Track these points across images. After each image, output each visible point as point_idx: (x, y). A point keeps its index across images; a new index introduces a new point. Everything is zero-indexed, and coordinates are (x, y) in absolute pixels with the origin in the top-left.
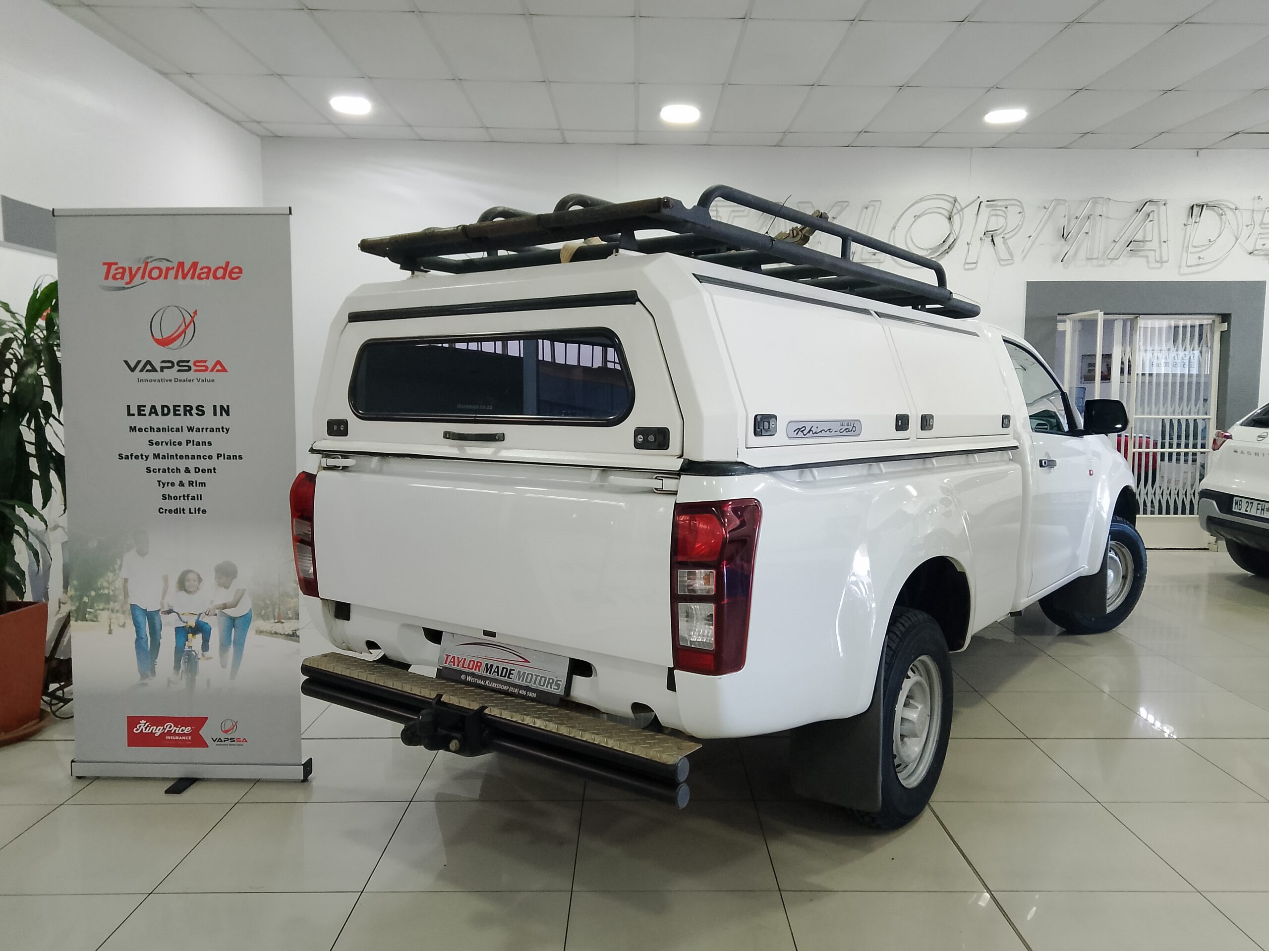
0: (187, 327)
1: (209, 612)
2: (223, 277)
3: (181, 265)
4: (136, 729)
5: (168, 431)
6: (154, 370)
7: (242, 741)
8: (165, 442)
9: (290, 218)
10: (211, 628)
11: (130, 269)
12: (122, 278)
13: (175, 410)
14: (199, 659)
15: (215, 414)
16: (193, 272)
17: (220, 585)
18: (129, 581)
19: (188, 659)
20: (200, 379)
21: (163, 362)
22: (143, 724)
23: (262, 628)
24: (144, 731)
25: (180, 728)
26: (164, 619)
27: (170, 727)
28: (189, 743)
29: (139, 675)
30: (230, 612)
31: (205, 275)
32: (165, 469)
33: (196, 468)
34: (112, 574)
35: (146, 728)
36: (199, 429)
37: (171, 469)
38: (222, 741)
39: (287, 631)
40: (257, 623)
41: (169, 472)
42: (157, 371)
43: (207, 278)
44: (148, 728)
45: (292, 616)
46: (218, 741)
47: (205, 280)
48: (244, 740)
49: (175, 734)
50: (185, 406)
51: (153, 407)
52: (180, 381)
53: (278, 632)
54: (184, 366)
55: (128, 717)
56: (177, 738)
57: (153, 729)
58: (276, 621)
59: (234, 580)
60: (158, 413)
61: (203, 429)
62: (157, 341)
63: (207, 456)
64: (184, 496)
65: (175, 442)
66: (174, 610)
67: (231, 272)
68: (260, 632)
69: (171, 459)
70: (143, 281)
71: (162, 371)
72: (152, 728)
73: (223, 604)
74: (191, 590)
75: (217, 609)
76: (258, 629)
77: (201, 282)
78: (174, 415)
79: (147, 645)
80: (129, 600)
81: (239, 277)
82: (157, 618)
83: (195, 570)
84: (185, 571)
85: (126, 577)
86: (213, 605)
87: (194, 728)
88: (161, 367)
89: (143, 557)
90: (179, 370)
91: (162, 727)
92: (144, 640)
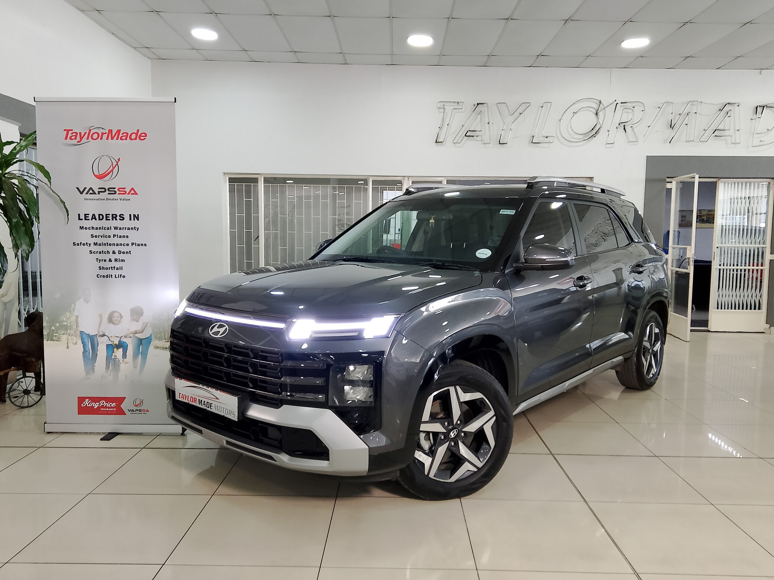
0: (114, 168)
1: (127, 336)
2: (136, 139)
3: (110, 131)
4: (83, 404)
5: (103, 229)
8: (101, 236)
10: (128, 345)
11: (80, 133)
12: (76, 139)
13: (106, 217)
15: (130, 220)
16: (117, 135)
17: (133, 320)
18: (79, 317)
20: (121, 199)
21: (99, 188)
22: (87, 401)
23: (158, 345)
25: (109, 403)
26: (100, 340)
27: (103, 404)
28: (114, 412)
29: (85, 373)
30: (139, 336)
31: (124, 138)
32: (101, 252)
33: (119, 251)
35: (89, 404)
36: (121, 228)
37: (104, 251)
38: (134, 411)
41: (103, 253)
42: (96, 194)
43: (126, 139)
44: (90, 404)
46: (131, 411)
47: (124, 140)
48: (147, 411)
49: (106, 407)
50: (113, 215)
52: (110, 200)
53: (167, 347)
54: (112, 191)
55: (78, 397)
56: (107, 409)
57: (93, 404)
58: (166, 341)
59: (142, 317)
60: (97, 219)
61: (123, 228)
62: (95, 176)
63: (126, 244)
64: (112, 267)
65: (107, 236)
66: (106, 335)
67: (140, 136)
68: (157, 347)
69: (104, 245)
70: (88, 141)
73: (135, 331)
74: (116, 322)
75: (131, 334)
77: (122, 142)
78: (106, 220)
79: (90, 355)
80: (79, 328)
81: (145, 138)
82: (95, 339)
83: (118, 311)
84: (113, 311)
85: (77, 315)
86: (129, 331)
87: (117, 403)
88: (98, 191)
89: (88, 303)
90: (109, 193)
91: (99, 403)
92: (89, 352)
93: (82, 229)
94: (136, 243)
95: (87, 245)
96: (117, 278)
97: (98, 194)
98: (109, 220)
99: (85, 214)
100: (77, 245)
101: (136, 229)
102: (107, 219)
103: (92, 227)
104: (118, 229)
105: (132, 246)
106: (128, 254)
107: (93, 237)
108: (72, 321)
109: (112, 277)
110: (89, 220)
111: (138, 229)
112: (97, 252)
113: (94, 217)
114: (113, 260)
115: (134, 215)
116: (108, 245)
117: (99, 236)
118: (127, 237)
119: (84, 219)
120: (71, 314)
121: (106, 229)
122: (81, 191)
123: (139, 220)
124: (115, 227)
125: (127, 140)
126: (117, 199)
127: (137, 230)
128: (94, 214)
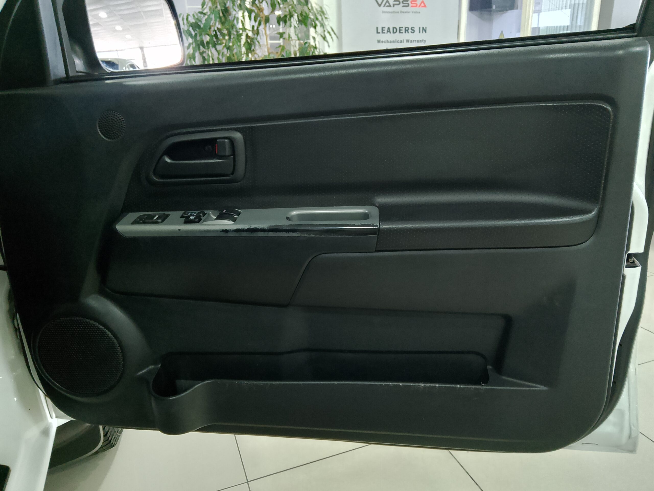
97: (393, 7)
98: (402, 33)
99: (382, 27)
102: (400, 32)
103: (387, 40)
104: (410, 41)
110: (384, 33)
111: (425, 41)
115: (423, 28)
119: (381, 32)
121: (399, 42)
122: (380, 4)
123: (426, 33)
124: (407, 40)
126: (410, 12)
128: (389, 27)
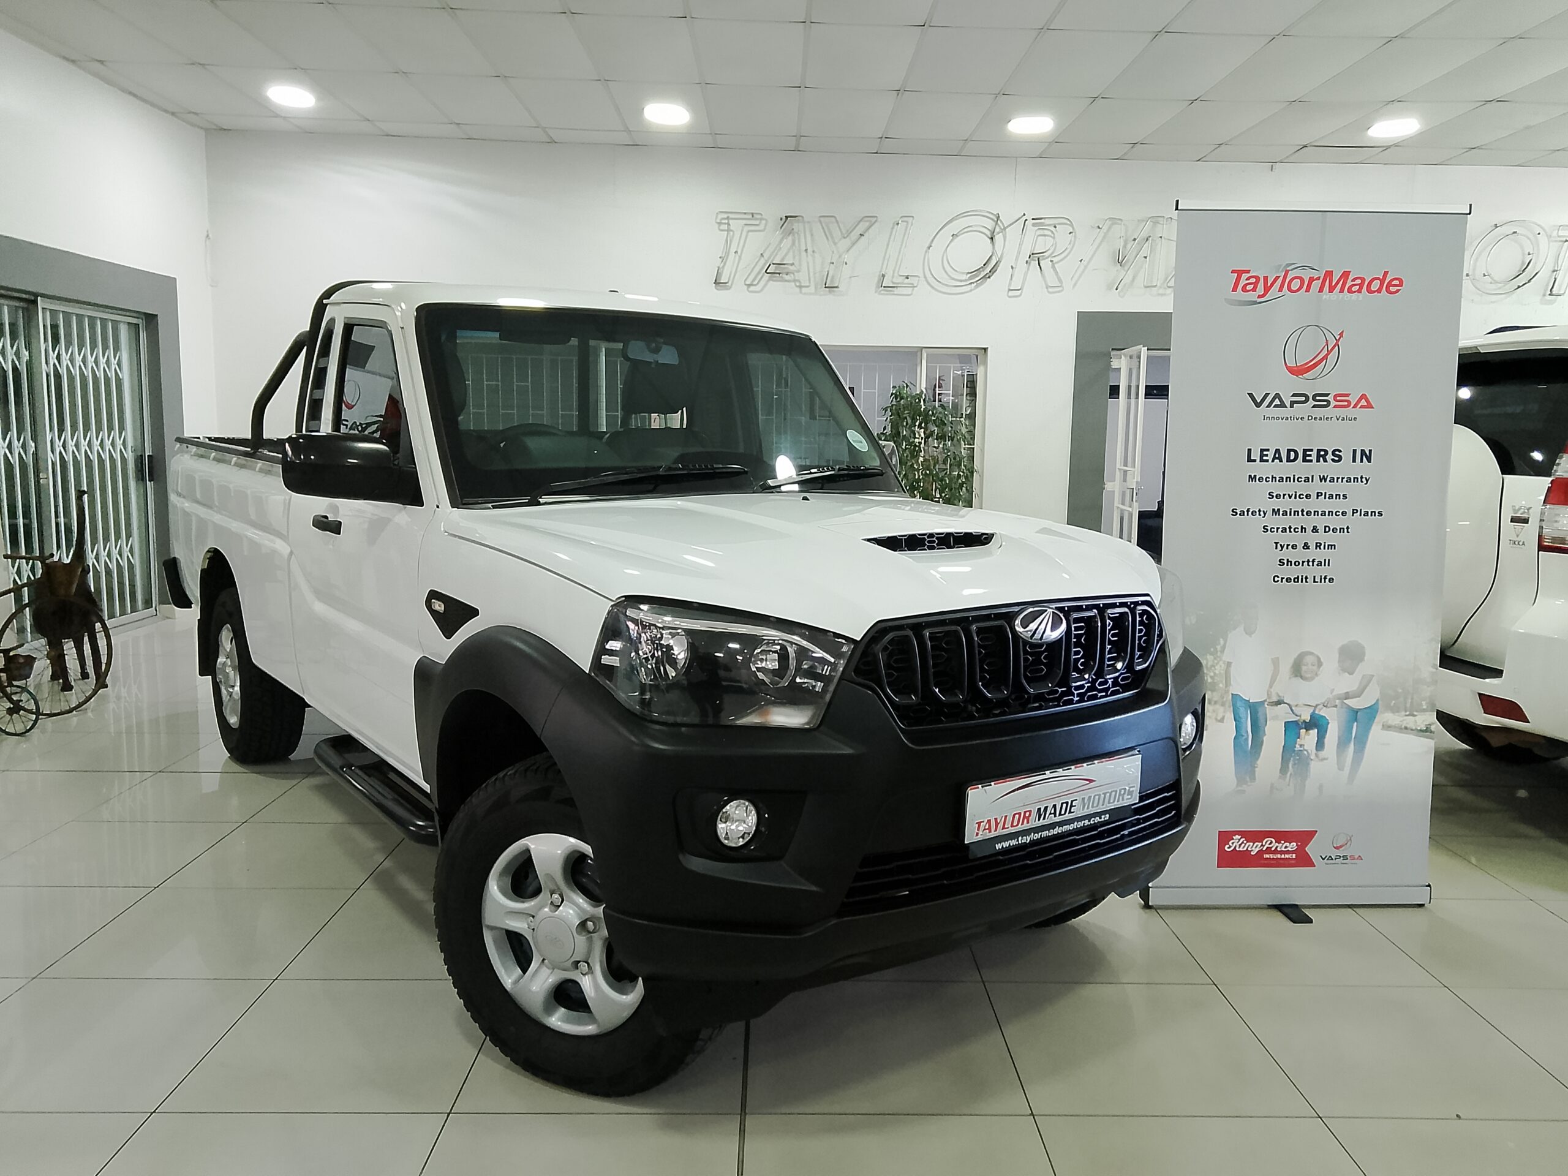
0: (1329, 352)
1: (1328, 704)
2: (1379, 291)
3: (1329, 274)
4: (1228, 846)
5: (1294, 481)
6: (1283, 405)
7: (1357, 859)
8: (1289, 495)
9: (1468, 219)
10: (1328, 723)
11: (1266, 279)
12: (1254, 290)
13: (1305, 455)
14: (1312, 760)
15: (1354, 461)
16: (1343, 282)
17: (1344, 670)
18: (1233, 664)
19: (1298, 759)
20: (1340, 417)
21: (1294, 395)
22: (1237, 841)
23: (1390, 723)
24: (1237, 849)
25: (1283, 844)
26: (1270, 711)
27: (1270, 844)
28: (1293, 862)
29: (1235, 780)
30: (1353, 703)
31: (1355, 288)
32: (1286, 529)
33: (1325, 527)
34: (1212, 657)
35: (1240, 845)
36: (1334, 478)
37: (1293, 527)
38: (1332, 859)
39: (1419, 726)
40: (1385, 717)
41: (1290, 532)
42: (1287, 407)
43: (1359, 291)
44: (1243, 845)
45: (1427, 707)
46: (1328, 859)
47: (1356, 293)
48: (1360, 858)
49: (1276, 852)
50: (1319, 451)
51: (1278, 451)
52: (1315, 419)
53: (1408, 726)
54: (1321, 400)
55: (1219, 832)
56: (1279, 856)
57: (1249, 846)
58: (1408, 713)
59: (1360, 664)
60: (1283, 459)
61: (1338, 478)
62: (1289, 369)
63: (1341, 512)
64: (1308, 561)
65: (1303, 495)
66: (1285, 701)
67: (1389, 285)
68: (1387, 727)
69: (1294, 515)
70: (1281, 294)
71: (1292, 406)
72: (1248, 844)
73: (1346, 693)
74: (1309, 676)
75: (1339, 699)
76: (1385, 724)
77: (1351, 296)
78: (1303, 462)
79: (1248, 744)
80: (1231, 687)
81: (1398, 291)
82: (1260, 710)
83: (1315, 652)
84: (1303, 652)
85: (1230, 661)
86: (1334, 693)
87: (1299, 844)
88: (1291, 401)
89: (1251, 637)
90: (1314, 405)
91: (1261, 844)
92: (1244, 737)
93: (1254, 480)
94: (1361, 510)
95: (1260, 515)
96: (1317, 582)
97: (1291, 407)
98: (1311, 461)
99: (1261, 449)
100: (1240, 515)
101: (1364, 480)
102: (1304, 460)
103: (1272, 476)
104: (1328, 479)
105: (1353, 515)
106: (1344, 532)
107: (1273, 496)
108: (1217, 672)
109: (1308, 580)
110: (1267, 461)
111: (1367, 481)
112: (1278, 528)
113: (1277, 455)
114: (1312, 546)
115: (1363, 451)
116: (1305, 513)
117: (1284, 495)
118: (1345, 497)
119: (1258, 460)
120: (1215, 659)
121: (1301, 481)
122: (1259, 401)
123: (1370, 462)
124: (1322, 477)
125: (1361, 293)
126: (1331, 418)
127: (1365, 482)
128: (1279, 449)
